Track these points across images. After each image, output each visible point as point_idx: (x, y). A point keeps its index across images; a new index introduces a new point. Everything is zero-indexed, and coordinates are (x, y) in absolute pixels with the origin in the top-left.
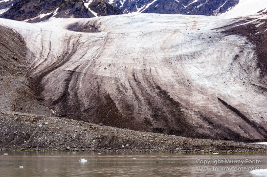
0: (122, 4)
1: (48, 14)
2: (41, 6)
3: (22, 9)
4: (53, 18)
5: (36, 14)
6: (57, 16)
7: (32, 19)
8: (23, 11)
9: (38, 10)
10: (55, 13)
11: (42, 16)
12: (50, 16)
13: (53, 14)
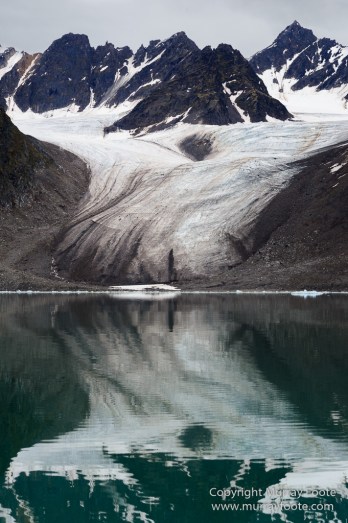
0: (336, 69)
1: (178, 117)
2: (170, 105)
3: (146, 111)
4: (180, 124)
5: (163, 118)
6: (185, 121)
7: (158, 124)
8: (147, 114)
9: (166, 112)
10: (186, 115)
11: (169, 119)
12: (178, 120)
13: (182, 117)
